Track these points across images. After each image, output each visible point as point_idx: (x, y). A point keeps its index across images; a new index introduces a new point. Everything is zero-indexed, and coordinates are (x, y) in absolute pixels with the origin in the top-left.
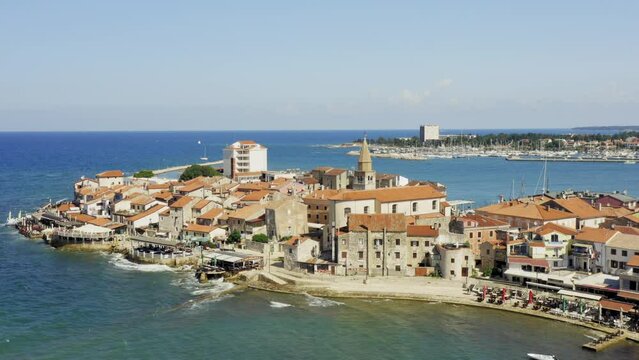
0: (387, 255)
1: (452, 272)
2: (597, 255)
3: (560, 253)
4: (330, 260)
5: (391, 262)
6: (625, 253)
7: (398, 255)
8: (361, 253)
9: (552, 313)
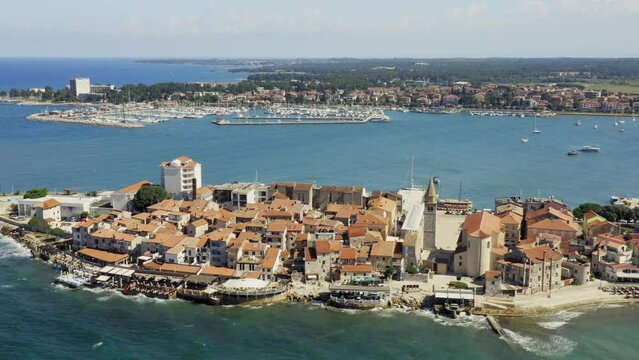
0: (552, 276)
1: (587, 280)
4: (521, 285)
5: (554, 280)
8: (539, 278)
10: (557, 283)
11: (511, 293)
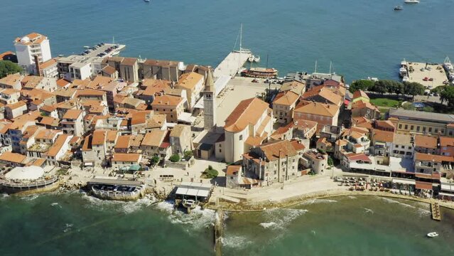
0: (288, 169)
2: (388, 148)
3: (366, 148)
4: (258, 178)
5: (290, 172)
6: (403, 147)
7: (293, 167)
8: (275, 172)
9: (392, 192)
10: (293, 174)
11: (248, 186)
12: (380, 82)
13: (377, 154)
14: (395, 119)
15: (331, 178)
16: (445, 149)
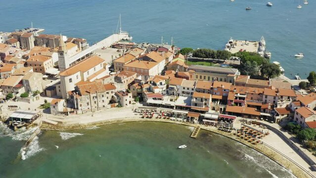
0: (99, 102)
1: (126, 104)
2: (178, 89)
3: (164, 89)
4: (75, 108)
5: (101, 104)
6: (188, 89)
7: (103, 101)
8: (88, 104)
9: (171, 120)
10: (104, 106)
11: (66, 113)
12: (200, 50)
13: (171, 95)
14: (192, 71)
15: (132, 110)
16: (216, 90)
